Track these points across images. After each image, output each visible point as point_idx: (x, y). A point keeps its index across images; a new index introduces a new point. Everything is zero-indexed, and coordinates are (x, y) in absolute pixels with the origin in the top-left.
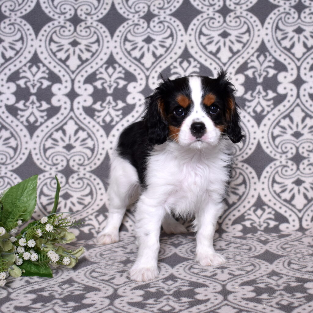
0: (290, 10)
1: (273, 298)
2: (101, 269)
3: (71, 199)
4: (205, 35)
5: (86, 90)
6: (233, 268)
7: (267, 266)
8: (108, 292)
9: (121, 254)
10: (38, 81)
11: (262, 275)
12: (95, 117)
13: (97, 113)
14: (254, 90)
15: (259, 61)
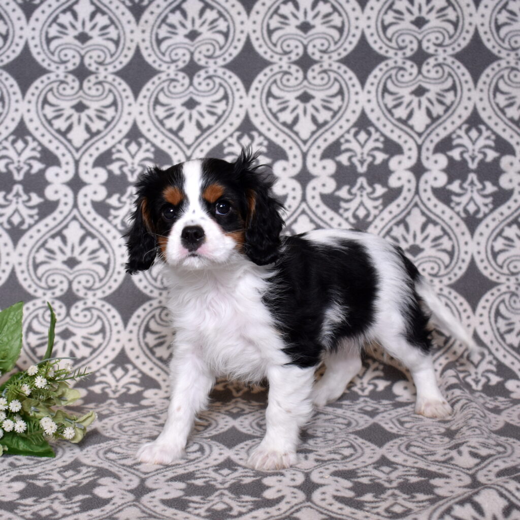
0: (404, 63)
1: (381, 501)
2: (121, 448)
3: (73, 339)
4: (275, 98)
6: (322, 452)
7: (373, 450)
8: (131, 483)
9: (151, 426)
10: (25, 163)
11: (366, 464)
12: (111, 218)
13: (113, 212)
14: (352, 184)
15: (358, 141)
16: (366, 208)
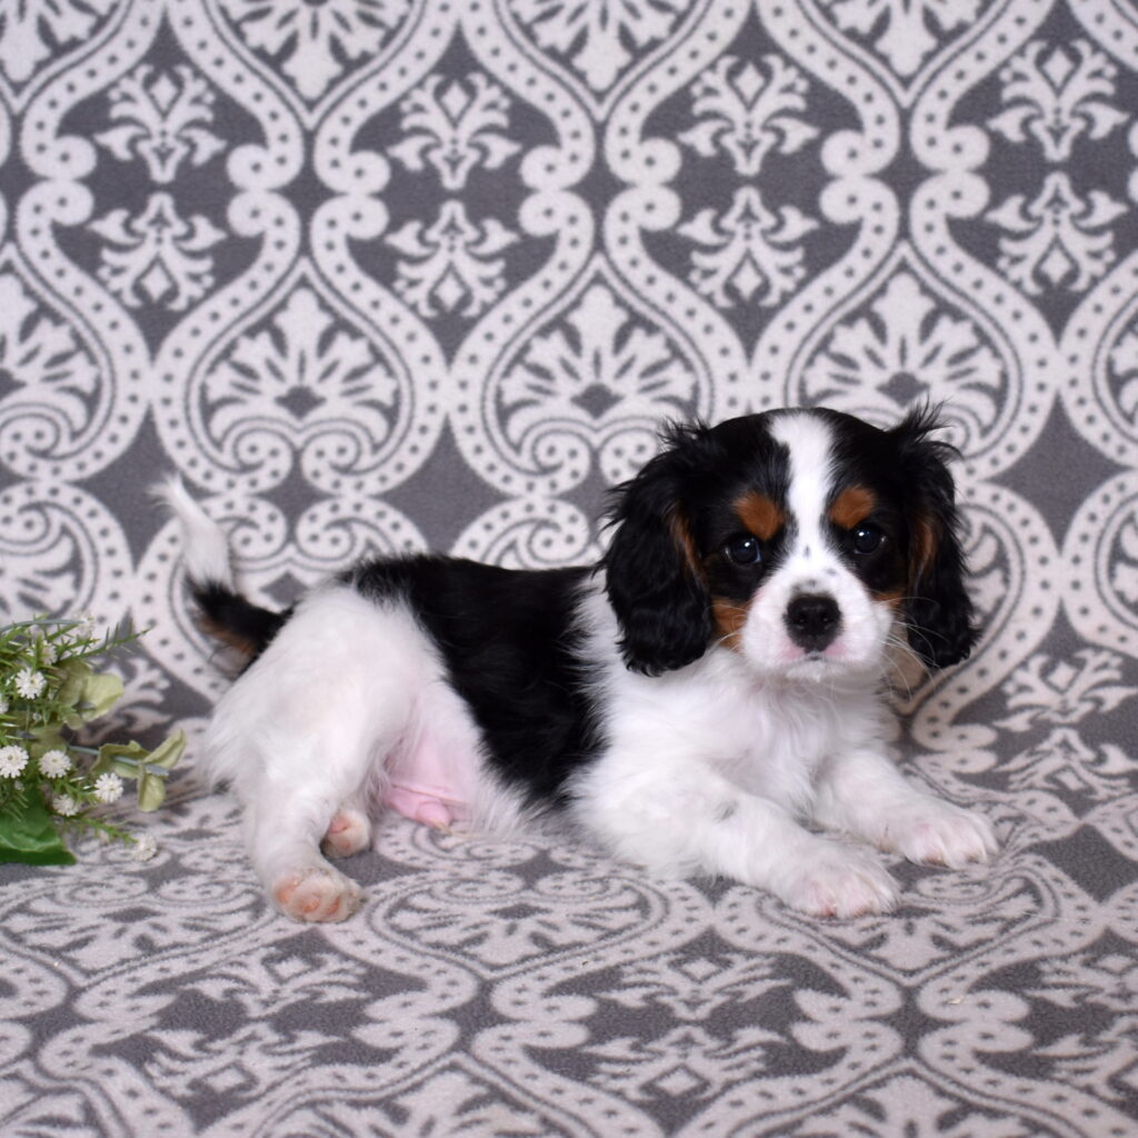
1: (1098, 1053)
2: (432, 897)
5: (359, 173)
6: (953, 915)
8: (454, 991)
10: (178, 137)
12: (399, 285)
13: (404, 269)
14: (1031, 190)
15: (1046, 77)
16: (1067, 255)
